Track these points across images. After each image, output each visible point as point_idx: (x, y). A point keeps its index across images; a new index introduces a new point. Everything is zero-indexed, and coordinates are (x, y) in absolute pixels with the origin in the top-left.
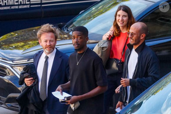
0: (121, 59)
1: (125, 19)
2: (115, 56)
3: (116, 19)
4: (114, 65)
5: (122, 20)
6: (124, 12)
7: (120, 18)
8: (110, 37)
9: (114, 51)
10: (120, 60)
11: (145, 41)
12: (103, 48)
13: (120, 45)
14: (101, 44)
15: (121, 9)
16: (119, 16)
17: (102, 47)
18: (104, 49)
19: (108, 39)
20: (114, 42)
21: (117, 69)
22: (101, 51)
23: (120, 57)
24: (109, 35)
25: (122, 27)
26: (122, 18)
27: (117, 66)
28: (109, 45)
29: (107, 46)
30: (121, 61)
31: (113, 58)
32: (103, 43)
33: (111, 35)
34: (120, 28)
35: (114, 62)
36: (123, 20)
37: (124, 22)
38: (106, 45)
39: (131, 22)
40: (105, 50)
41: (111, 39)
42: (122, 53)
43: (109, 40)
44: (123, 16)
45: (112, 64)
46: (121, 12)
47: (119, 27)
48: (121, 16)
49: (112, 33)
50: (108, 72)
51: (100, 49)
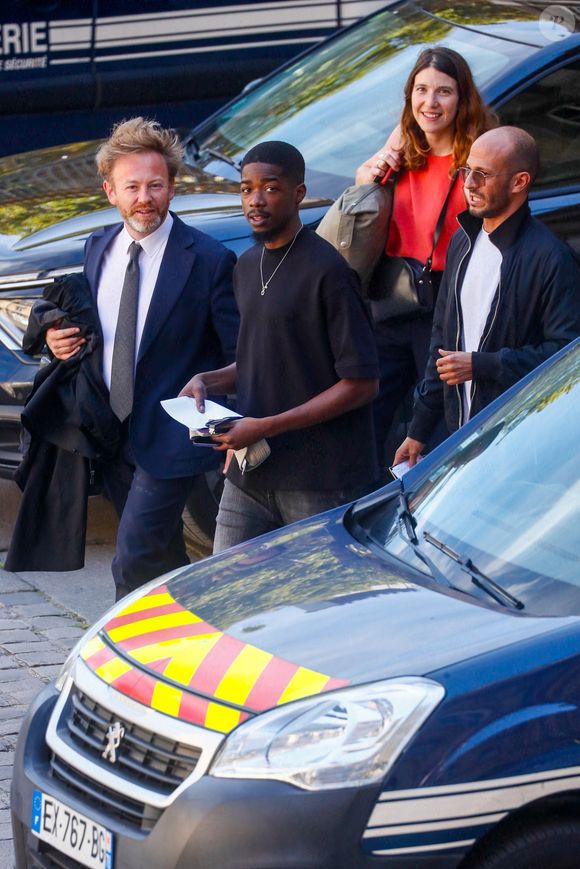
0: (431, 258)
1: (446, 101)
2: (404, 250)
3: (409, 101)
4: (404, 285)
5: (435, 106)
6: (443, 75)
7: (428, 99)
8: (386, 172)
9: (400, 227)
10: (425, 262)
11: (531, 194)
12: (359, 216)
13: (426, 204)
14: (352, 199)
15: (432, 64)
16: (424, 89)
17: (355, 211)
18: (366, 220)
19: (378, 179)
20: (402, 193)
21: (415, 299)
22: (351, 227)
23: (424, 251)
24: (381, 163)
25: (433, 132)
26: (434, 98)
27: (414, 285)
28: (383, 204)
29: (377, 209)
30: (429, 266)
31: (399, 256)
32: (358, 196)
33: (392, 165)
34: (428, 136)
35: (404, 271)
36: (439, 105)
37: (440, 115)
38: (370, 204)
39: (467, 114)
40: (367, 223)
41: (390, 180)
42: (432, 236)
43: (382, 185)
44: (438, 91)
45: (392, 282)
46: (429, 77)
47: (423, 132)
48: (431, 92)
49: (395, 156)
50: (377, 310)
51: (348, 218)
